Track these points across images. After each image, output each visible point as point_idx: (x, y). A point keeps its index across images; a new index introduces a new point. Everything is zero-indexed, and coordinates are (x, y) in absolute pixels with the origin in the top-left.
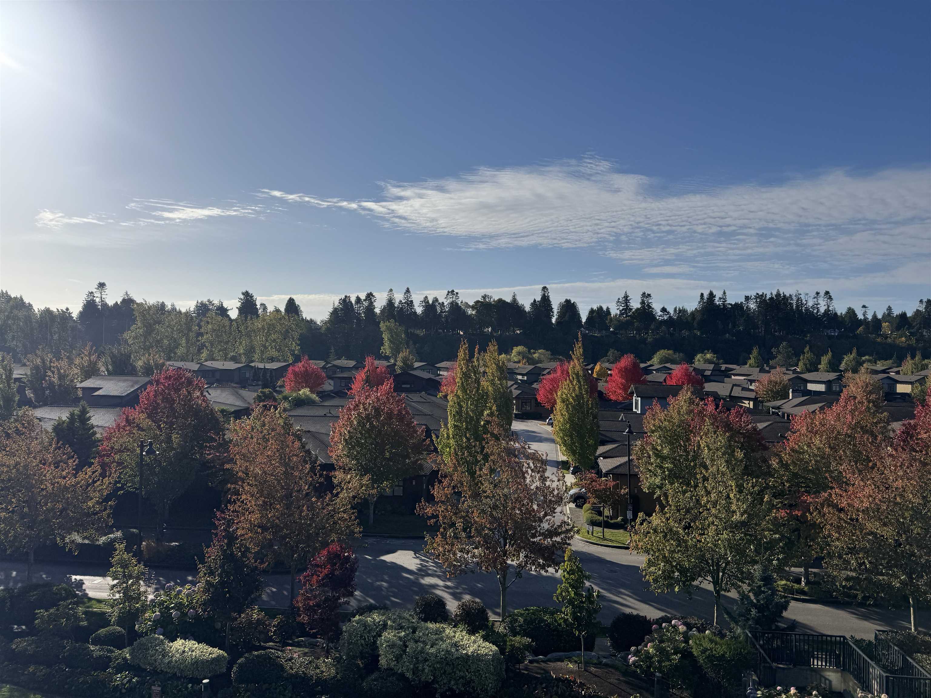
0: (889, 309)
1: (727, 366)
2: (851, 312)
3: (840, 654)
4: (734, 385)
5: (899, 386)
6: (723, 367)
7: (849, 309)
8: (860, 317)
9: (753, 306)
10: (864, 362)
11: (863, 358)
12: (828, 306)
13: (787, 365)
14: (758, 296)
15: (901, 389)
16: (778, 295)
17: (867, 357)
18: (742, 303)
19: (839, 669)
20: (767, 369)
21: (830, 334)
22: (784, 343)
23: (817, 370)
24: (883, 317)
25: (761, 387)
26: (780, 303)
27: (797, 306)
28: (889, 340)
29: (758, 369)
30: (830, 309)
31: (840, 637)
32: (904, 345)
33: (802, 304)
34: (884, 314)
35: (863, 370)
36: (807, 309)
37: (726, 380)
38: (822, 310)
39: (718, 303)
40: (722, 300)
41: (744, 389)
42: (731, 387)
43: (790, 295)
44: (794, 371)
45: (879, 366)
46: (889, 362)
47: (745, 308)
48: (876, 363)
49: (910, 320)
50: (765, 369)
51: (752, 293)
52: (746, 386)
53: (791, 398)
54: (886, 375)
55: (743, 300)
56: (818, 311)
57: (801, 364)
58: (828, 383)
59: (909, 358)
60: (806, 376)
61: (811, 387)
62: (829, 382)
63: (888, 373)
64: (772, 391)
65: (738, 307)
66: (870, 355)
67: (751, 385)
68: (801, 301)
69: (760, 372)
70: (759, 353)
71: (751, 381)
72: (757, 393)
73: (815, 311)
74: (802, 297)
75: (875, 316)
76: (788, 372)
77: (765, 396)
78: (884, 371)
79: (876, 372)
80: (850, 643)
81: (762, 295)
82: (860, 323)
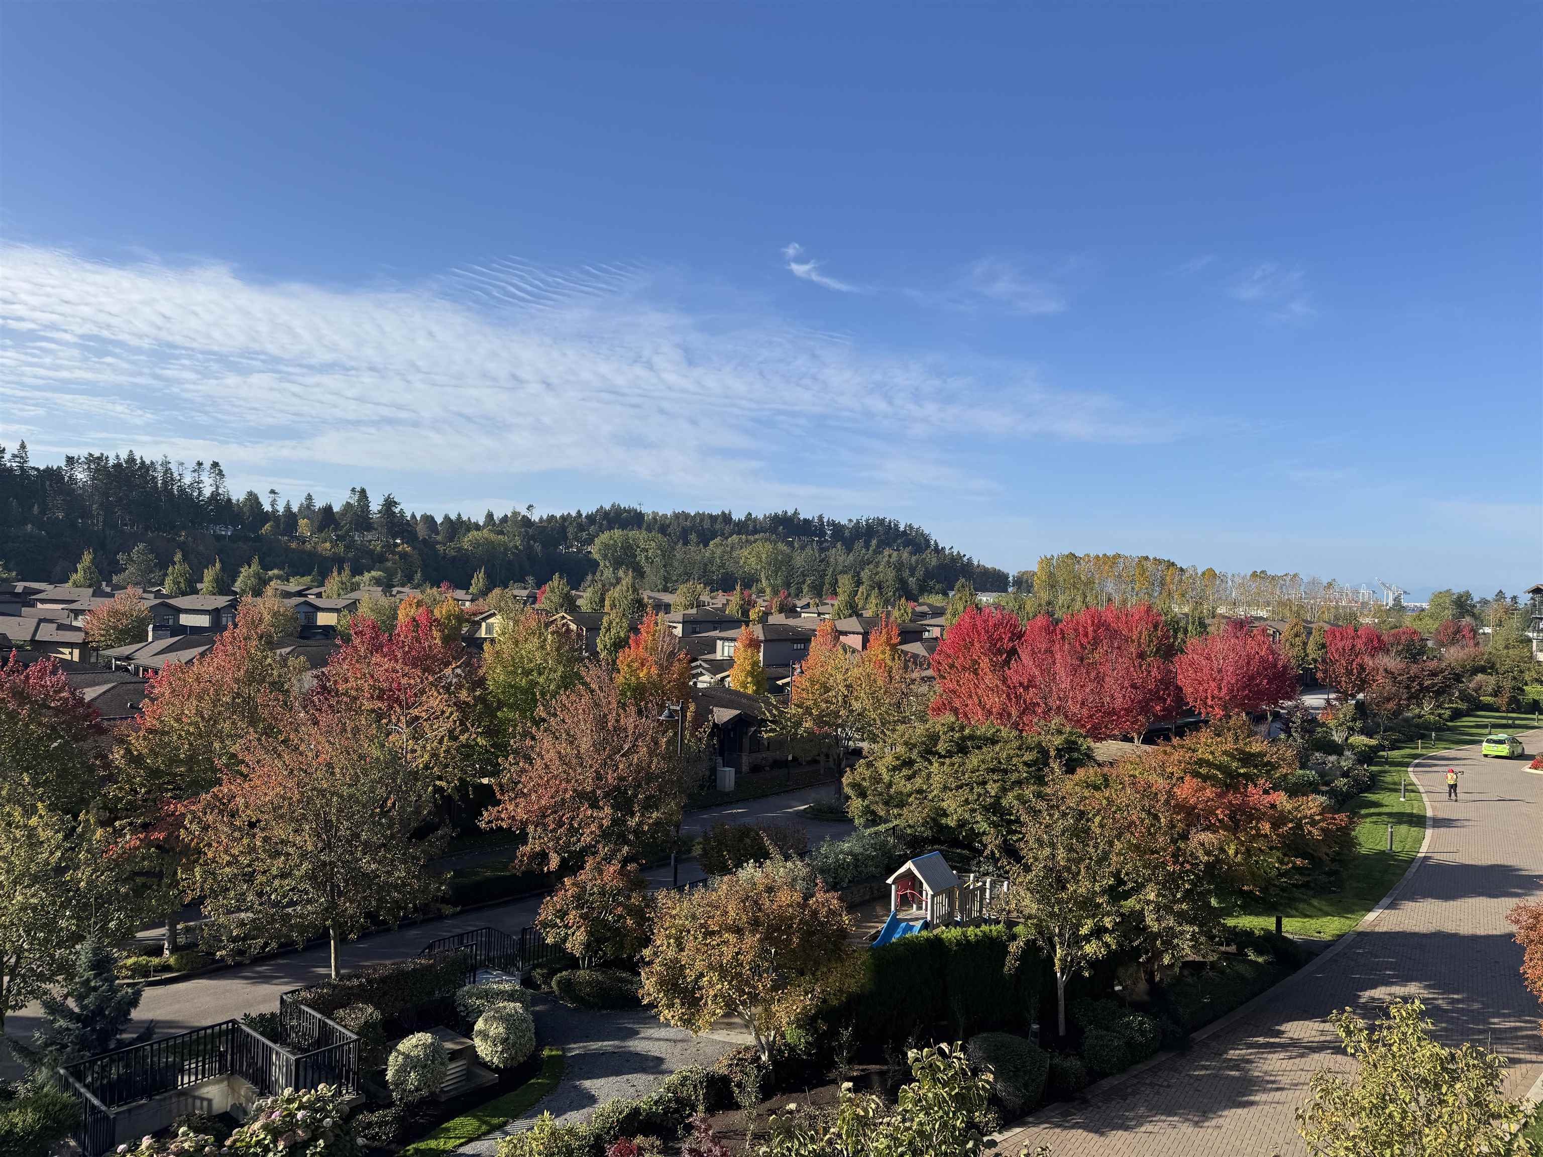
0: (309, 497)
1: (27, 584)
2: (252, 498)
3: (226, 1051)
4: (41, 621)
5: (320, 615)
6: (20, 587)
7: (250, 494)
8: (267, 507)
9: (81, 475)
10: (271, 579)
11: (270, 573)
12: (217, 487)
13: (146, 584)
14: (91, 459)
15: (324, 619)
16: (131, 460)
17: (276, 571)
18: (59, 468)
19: (224, 1076)
20: (108, 590)
21: (218, 532)
22: (141, 546)
23: (196, 592)
24: (300, 510)
25: (95, 622)
26: (133, 475)
27: (165, 483)
28: (308, 546)
29: (91, 590)
30: (220, 491)
31: (227, 1023)
32: (328, 554)
33: (172, 479)
34: (302, 505)
35: (269, 591)
36: (182, 490)
37: (24, 610)
38: (207, 492)
39: (8, 465)
40: (18, 459)
41: (61, 627)
42: (35, 624)
43: (152, 463)
44: (158, 595)
45: (293, 586)
46: (307, 579)
47: (66, 479)
48: (288, 581)
49: (337, 517)
50: (103, 591)
51: (81, 452)
52: (67, 622)
53: (150, 639)
54: (302, 599)
55: (63, 463)
56: (200, 494)
57: (168, 581)
58: (216, 613)
59: (335, 574)
60: (178, 602)
61: (185, 620)
62: (217, 610)
63: (306, 596)
64: (115, 628)
65: (52, 475)
66: (280, 569)
67: (76, 618)
68: (172, 474)
69: (93, 596)
70: (93, 561)
71: (77, 613)
72: (87, 633)
73: (195, 494)
74: (173, 467)
75: (288, 508)
76: (145, 595)
77: (103, 639)
78: (300, 594)
79: (287, 595)
80: (243, 1027)
81: (100, 458)
82: (266, 517)
